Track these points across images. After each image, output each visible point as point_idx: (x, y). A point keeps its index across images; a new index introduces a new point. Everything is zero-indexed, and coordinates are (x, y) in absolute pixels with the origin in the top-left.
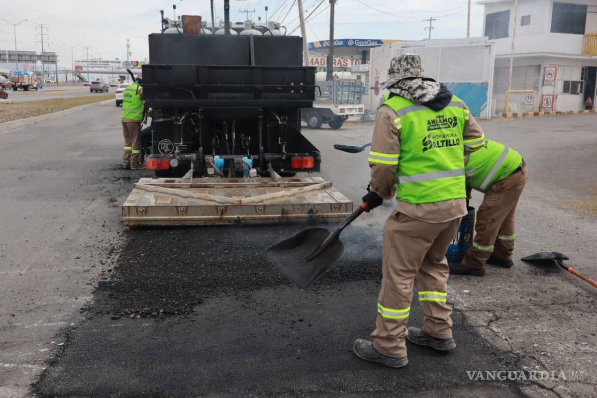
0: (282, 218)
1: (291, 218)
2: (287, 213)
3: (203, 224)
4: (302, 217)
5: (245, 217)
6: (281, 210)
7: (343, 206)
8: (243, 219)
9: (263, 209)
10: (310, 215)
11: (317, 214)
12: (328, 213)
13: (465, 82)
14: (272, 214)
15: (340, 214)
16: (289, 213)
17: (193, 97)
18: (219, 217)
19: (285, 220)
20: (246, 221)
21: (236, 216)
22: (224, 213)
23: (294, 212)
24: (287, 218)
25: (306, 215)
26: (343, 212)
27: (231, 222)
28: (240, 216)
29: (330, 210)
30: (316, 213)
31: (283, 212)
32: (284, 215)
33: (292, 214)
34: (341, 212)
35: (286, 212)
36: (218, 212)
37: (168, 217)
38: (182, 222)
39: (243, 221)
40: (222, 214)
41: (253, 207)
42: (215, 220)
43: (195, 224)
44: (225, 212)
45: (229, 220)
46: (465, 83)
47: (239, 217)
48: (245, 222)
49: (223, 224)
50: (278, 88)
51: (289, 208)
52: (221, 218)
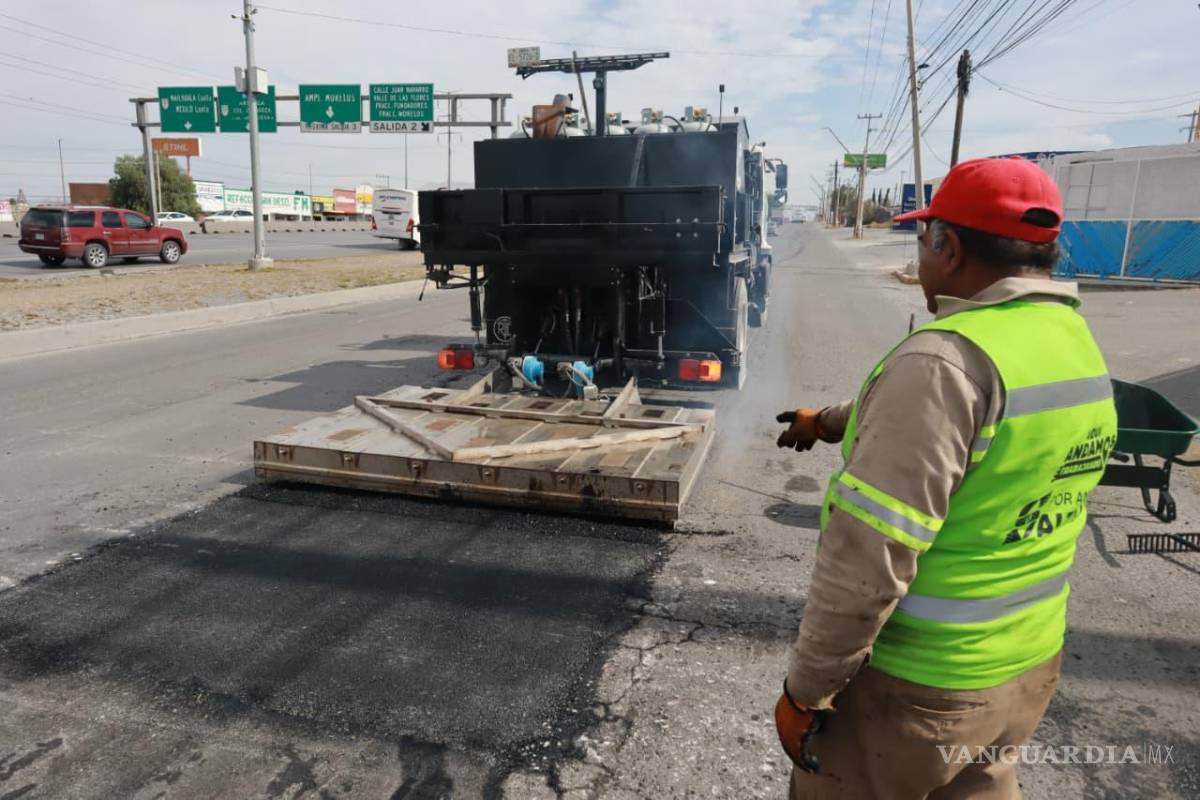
0: (529, 497)
1: (548, 499)
2: (541, 489)
3: (385, 490)
4: (571, 501)
5: (459, 487)
6: (528, 482)
7: (657, 486)
8: (457, 489)
9: (493, 474)
10: (587, 497)
11: (601, 498)
12: (624, 497)
13: (1182, 219)
14: (510, 487)
15: (649, 503)
16: (544, 487)
17: (502, 245)
18: (413, 480)
19: (536, 502)
20: (463, 494)
21: (443, 483)
22: (422, 474)
23: (554, 487)
24: (540, 498)
25: (578, 496)
26: (658, 499)
27: (434, 492)
28: (451, 484)
29: (628, 491)
30: (599, 495)
31: (533, 484)
32: (534, 492)
33: (550, 490)
34: (652, 500)
35: (537, 485)
36: (411, 471)
37: (326, 470)
38: (350, 482)
39: (457, 494)
40: (419, 475)
41: (475, 468)
42: (407, 484)
43: (371, 489)
44: (425, 473)
45: (433, 488)
46: (1181, 222)
47: (447, 485)
48: (461, 496)
49: (420, 494)
50: (646, 229)
51: (546, 479)
52: (416, 482)
